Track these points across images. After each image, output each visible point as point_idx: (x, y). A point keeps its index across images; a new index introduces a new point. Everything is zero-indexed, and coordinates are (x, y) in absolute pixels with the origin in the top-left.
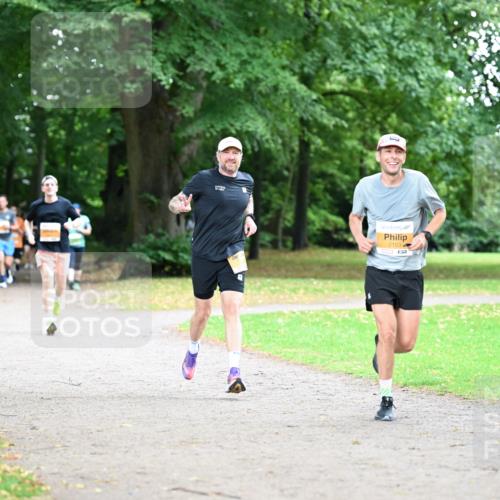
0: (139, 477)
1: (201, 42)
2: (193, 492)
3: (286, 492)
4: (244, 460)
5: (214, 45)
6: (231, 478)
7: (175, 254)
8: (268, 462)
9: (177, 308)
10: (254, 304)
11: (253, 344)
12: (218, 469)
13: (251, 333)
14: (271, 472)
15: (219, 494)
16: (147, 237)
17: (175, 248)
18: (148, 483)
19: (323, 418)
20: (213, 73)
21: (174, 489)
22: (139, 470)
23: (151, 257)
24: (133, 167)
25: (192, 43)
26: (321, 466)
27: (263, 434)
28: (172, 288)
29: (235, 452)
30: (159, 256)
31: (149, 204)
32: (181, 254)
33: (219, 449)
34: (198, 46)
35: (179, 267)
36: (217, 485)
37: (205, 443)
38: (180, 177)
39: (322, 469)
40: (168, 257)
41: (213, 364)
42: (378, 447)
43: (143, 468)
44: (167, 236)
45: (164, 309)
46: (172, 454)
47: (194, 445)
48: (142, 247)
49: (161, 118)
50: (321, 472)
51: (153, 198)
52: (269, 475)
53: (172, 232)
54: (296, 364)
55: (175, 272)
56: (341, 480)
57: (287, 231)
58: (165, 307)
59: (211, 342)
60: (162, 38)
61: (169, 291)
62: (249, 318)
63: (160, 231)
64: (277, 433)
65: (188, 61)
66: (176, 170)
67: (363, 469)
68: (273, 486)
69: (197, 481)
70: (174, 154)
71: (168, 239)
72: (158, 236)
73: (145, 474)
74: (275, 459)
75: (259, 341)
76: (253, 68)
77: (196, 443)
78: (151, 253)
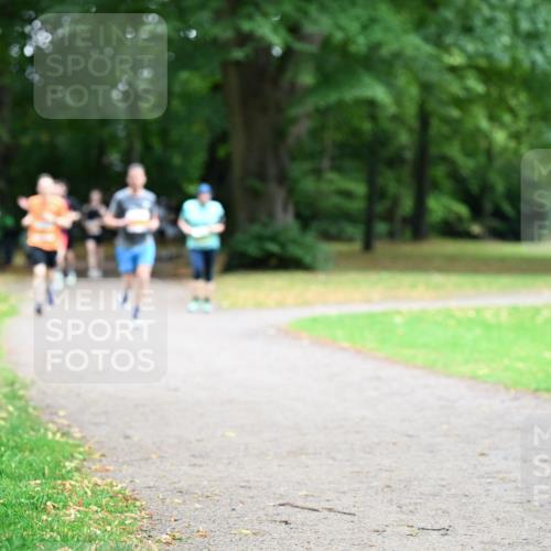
0: (242, 491)
1: (317, 5)
2: (303, 508)
3: (404, 508)
4: (358, 472)
6: (344, 493)
7: (283, 245)
8: (384, 475)
9: (285, 305)
10: (368, 301)
12: (330, 483)
14: (388, 487)
15: (330, 510)
17: (282, 239)
18: (252, 497)
19: (445, 427)
21: (283, 505)
22: (243, 484)
24: (236, 149)
26: (442, 479)
27: (378, 444)
29: (348, 464)
33: (331, 462)
36: (328, 501)
37: (315, 454)
39: (444, 483)
40: (273, 247)
42: (506, 458)
43: (248, 481)
46: (279, 466)
47: (303, 457)
50: (444, 486)
52: (386, 490)
53: (279, 220)
54: (416, 367)
56: (466, 496)
57: (405, 221)
63: (266, 219)
64: (394, 444)
67: (490, 483)
68: (391, 501)
69: (307, 496)
70: (280, 134)
72: (265, 225)
73: (250, 488)
74: (392, 471)
77: (307, 454)
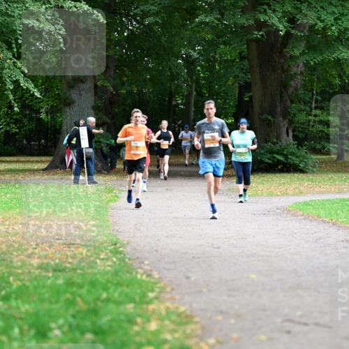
0: (261, 313)
1: (306, 5)
2: (298, 323)
5: (315, 7)
6: (325, 313)
7: (286, 156)
9: (287, 194)
10: (340, 192)
11: (340, 220)
12: (316, 307)
13: (339, 212)
16: (266, 145)
17: (285, 152)
20: (316, 24)
23: (269, 159)
24: (256, 94)
25: (299, 6)
28: (283, 180)
29: (328, 295)
30: (275, 157)
31: (267, 122)
32: (289, 157)
33: (316, 294)
34: (304, 7)
35: (288, 166)
36: (315, 318)
37: (307, 289)
38: (289, 103)
40: (281, 158)
41: (312, 234)
43: (264, 306)
44: (280, 143)
45: (278, 195)
47: (299, 291)
48: (262, 151)
49: (275, 62)
51: (270, 118)
53: (283, 141)
55: (285, 169)
58: (279, 193)
59: (310, 218)
60: (278, 2)
61: (282, 182)
62: (338, 201)
63: (275, 140)
65: (298, 17)
66: (286, 98)
69: (302, 315)
70: (284, 86)
71: (280, 147)
72: (274, 143)
73: (265, 310)
75: (345, 218)
76: (342, 22)
77: (301, 289)
78: (269, 156)
